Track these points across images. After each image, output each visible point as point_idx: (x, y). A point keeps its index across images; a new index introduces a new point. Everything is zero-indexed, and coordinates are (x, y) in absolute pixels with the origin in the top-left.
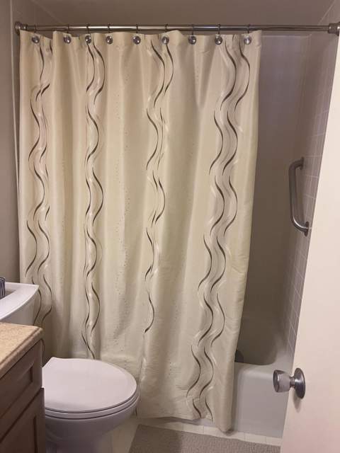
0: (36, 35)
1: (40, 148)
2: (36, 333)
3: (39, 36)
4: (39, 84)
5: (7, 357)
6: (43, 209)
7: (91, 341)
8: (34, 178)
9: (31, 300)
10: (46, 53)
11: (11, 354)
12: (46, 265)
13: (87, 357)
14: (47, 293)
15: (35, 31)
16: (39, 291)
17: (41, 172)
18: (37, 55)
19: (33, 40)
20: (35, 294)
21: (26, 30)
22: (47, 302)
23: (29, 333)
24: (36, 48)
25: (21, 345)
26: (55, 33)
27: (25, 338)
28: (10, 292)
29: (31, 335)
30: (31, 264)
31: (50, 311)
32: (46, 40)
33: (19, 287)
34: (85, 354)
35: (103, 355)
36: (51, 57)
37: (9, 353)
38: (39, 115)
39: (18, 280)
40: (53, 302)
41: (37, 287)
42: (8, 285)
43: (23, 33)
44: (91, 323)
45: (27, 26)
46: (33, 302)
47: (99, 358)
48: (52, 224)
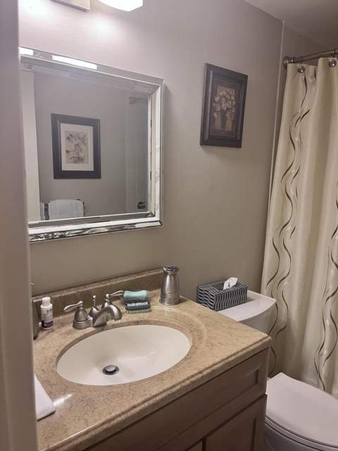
0: (302, 65)
1: (293, 171)
2: (266, 340)
3: (304, 65)
4: (300, 111)
5: (238, 352)
6: (289, 228)
7: (323, 371)
8: (285, 198)
9: (267, 311)
10: (309, 80)
11: (242, 350)
12: (285, 282)
13: (318, 386)
14: (283, 309)
15: (301, 62)
16: (276, 304)
17: (292, 193)
18: (301, 84)
19: (299, 71)
20: (272, 307)
21: (293, 62)
22: (283, 318)
23: (260, 338)
24: (301, 77)
25: (250, 346)
26: (321, 60)
27: (255, 340)
28: (251, 300)
29: (261, 340)
30: (272, 279)
31: (285, 328)
32: (311, 68)
33: (259, 298)
34: (315, 382)
35: (335, 391)
36: (314, 83)
37: (240, 349)
38: (296, 139)
39: (259, 291)
40: (289, 319)
41: (274, 300)
42: (250, 293)
43: (290, 66)
44: (325, 352)
45: (294, 58)
46: (270, 313)
47: (330, 392)
48: (296, 243)
